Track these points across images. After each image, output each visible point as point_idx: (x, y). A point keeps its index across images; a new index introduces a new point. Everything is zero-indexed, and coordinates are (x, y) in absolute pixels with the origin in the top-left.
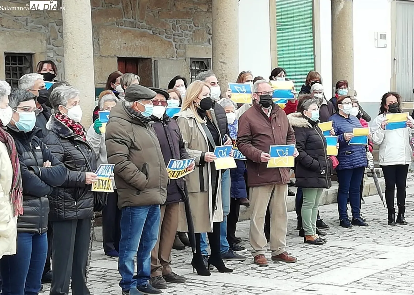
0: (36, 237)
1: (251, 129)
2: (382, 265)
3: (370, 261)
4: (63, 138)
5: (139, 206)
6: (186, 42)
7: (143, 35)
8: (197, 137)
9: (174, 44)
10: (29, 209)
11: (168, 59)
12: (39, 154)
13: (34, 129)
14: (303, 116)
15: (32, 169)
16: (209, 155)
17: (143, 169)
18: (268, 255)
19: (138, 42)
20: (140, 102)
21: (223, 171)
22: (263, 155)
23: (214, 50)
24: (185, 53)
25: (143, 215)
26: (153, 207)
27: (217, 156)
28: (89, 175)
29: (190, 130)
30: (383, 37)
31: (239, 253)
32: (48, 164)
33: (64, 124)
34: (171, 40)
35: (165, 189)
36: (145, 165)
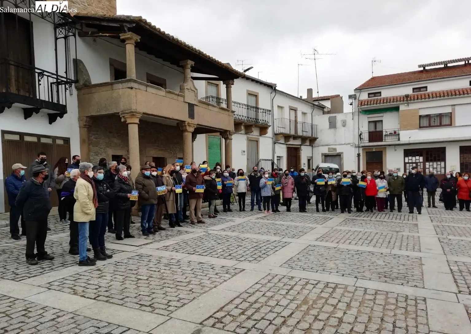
2: (233, 224)
3: (230, 223)
5: (147, 205)
8: (169, 182)
10: (100, 205)
12: (105, 187)
14: (210, 177)
16: (174, 188)
17: (148, 193)
21: (180, 194)
22: (194, 188)
25: (148, 208)
26: (152, 205)
28: (129, 195)
29: (167, 180)
30: (244, 152)
36: (148, 191)
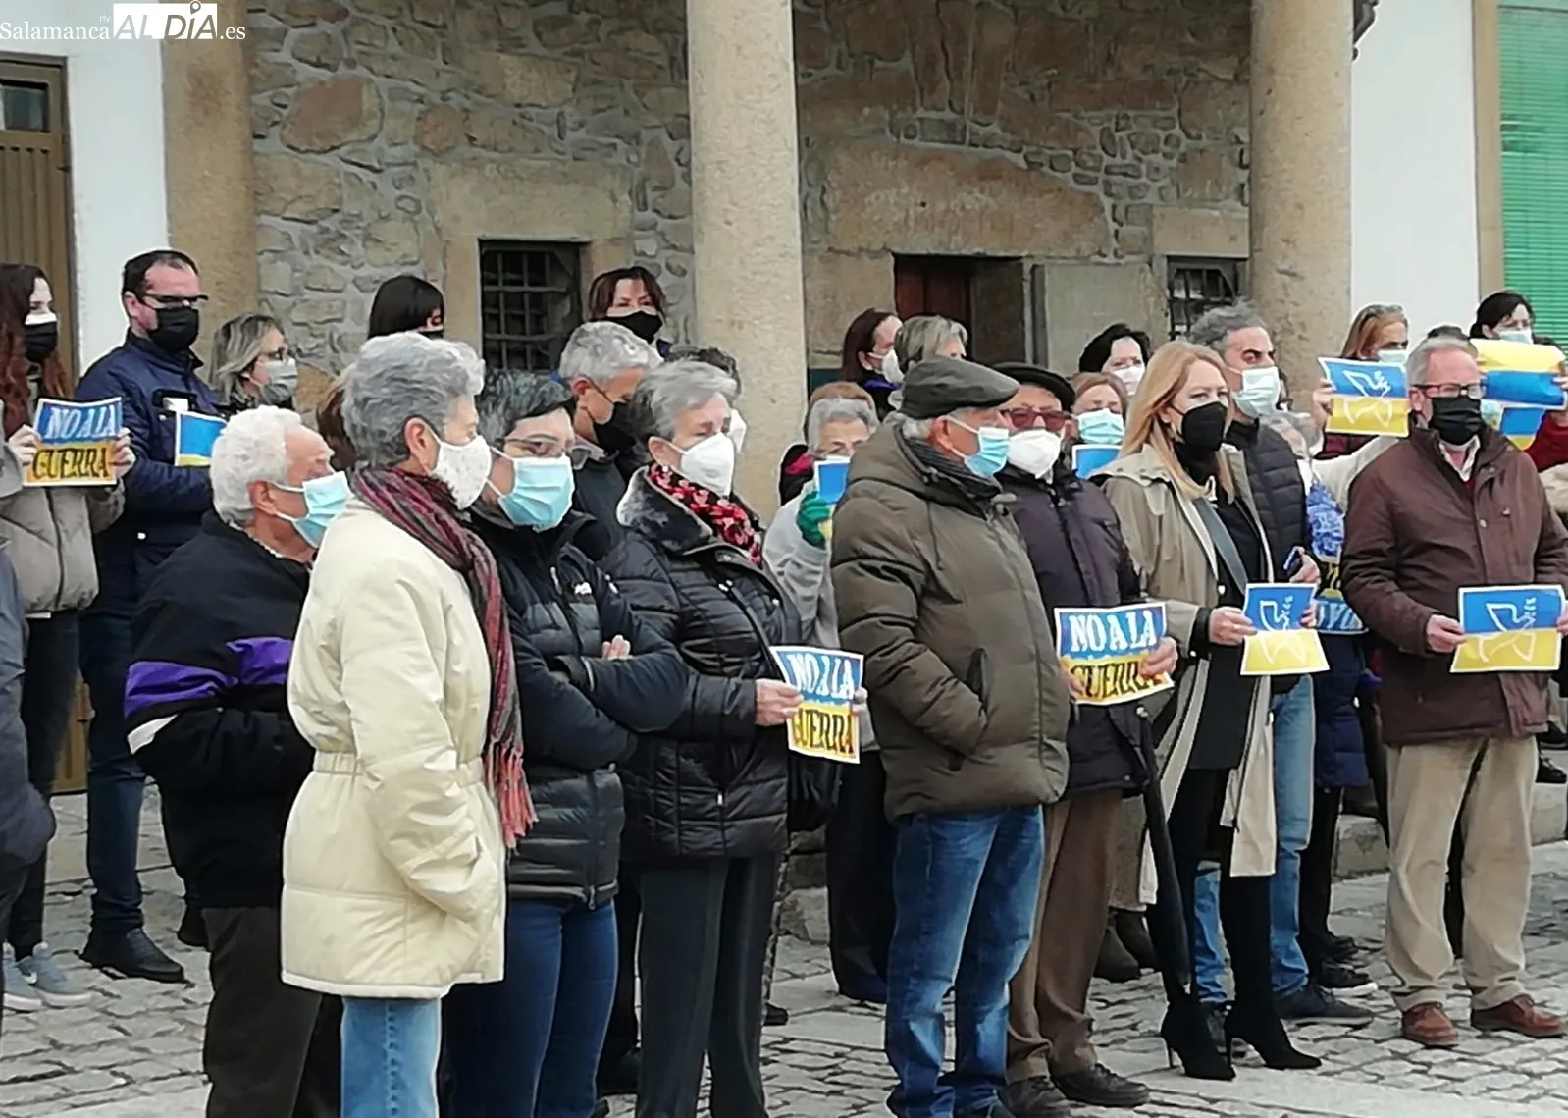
0: (575, 917)
1: (1398, 524)
4: (674, 556)
5: (959, 813)
6: (1151, 198)
7: (989, 173)
8: (1177, 551)
9: (1107, 203)
11: (1083, 260)
12: (587, 612)
13: (568, 518)
15: (562, 668)
16: (1226, 618)
17: (971, 673)
18: (1459, 1008)
19: (974, 199)
20: (958, 420)
23: (1255, 225)
24: (1148, 239)
25: (975, 846)
26: (1012, 814)
27: (1258, 624)
28: (767, 690)
29: (1152, 527)
31: (1346, 995)
32: (619, 648)
33: (682, 505)
34: (1097, 189)
35: (1060, 747)
36: (977, 657)
